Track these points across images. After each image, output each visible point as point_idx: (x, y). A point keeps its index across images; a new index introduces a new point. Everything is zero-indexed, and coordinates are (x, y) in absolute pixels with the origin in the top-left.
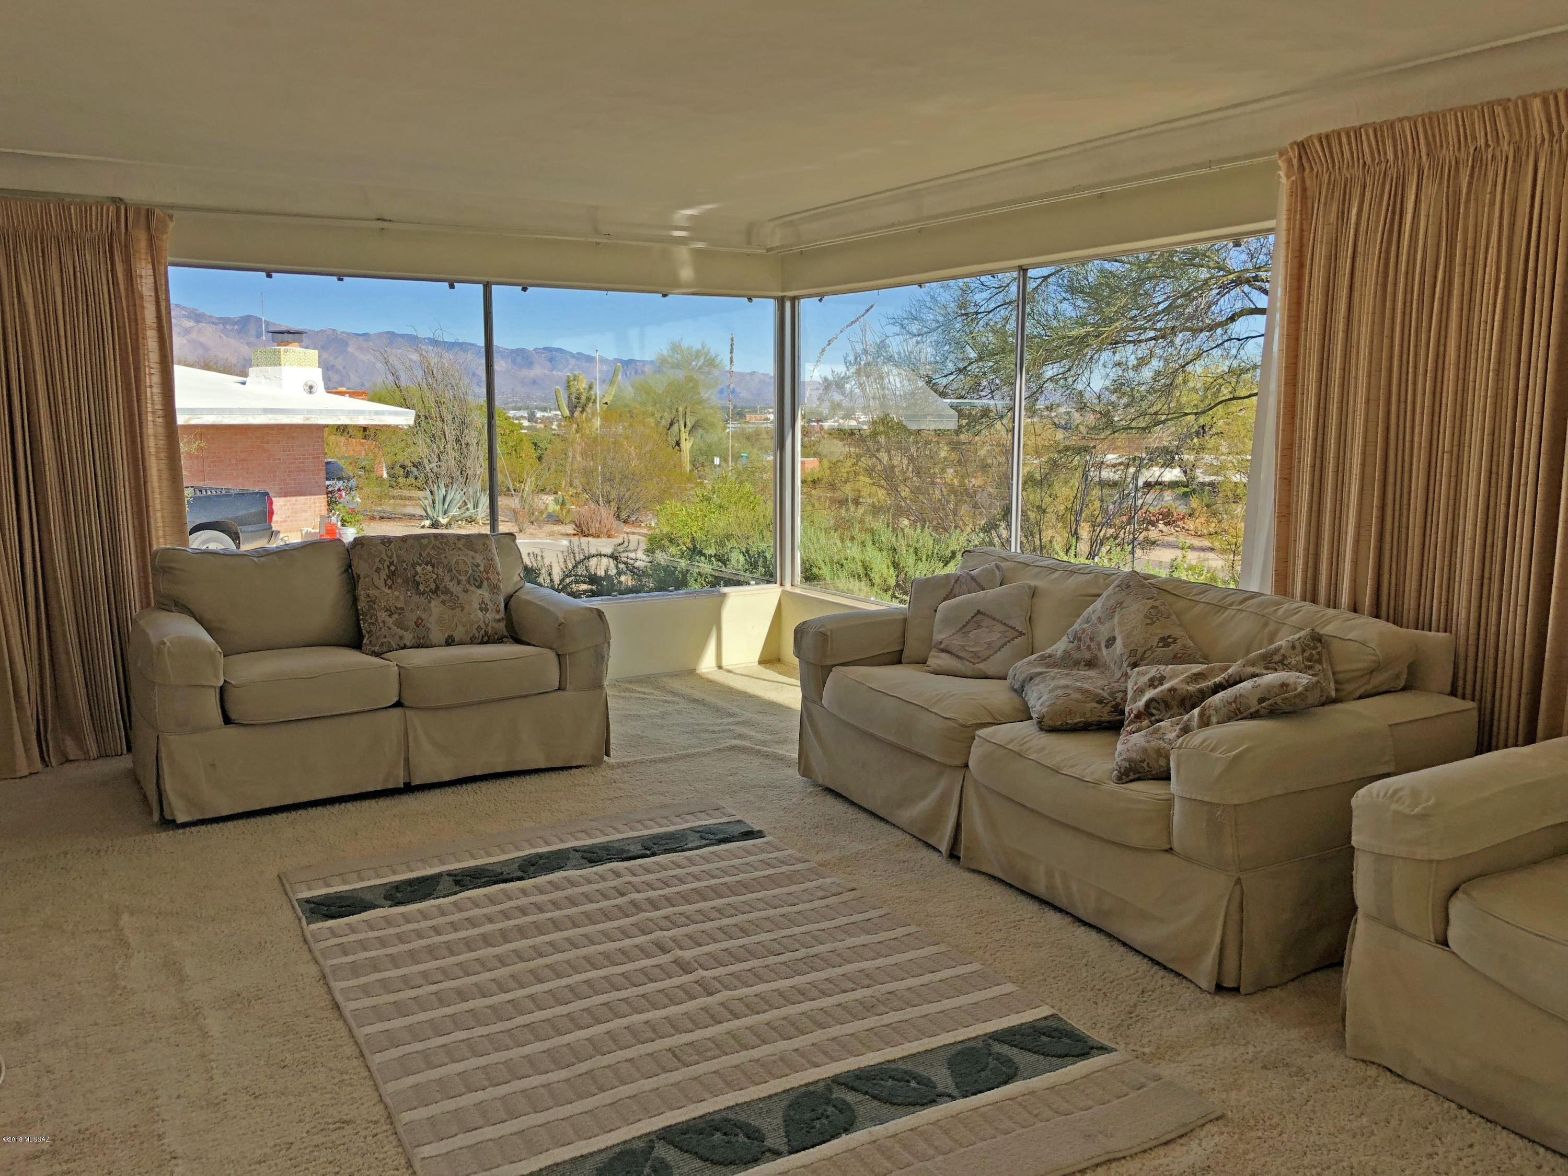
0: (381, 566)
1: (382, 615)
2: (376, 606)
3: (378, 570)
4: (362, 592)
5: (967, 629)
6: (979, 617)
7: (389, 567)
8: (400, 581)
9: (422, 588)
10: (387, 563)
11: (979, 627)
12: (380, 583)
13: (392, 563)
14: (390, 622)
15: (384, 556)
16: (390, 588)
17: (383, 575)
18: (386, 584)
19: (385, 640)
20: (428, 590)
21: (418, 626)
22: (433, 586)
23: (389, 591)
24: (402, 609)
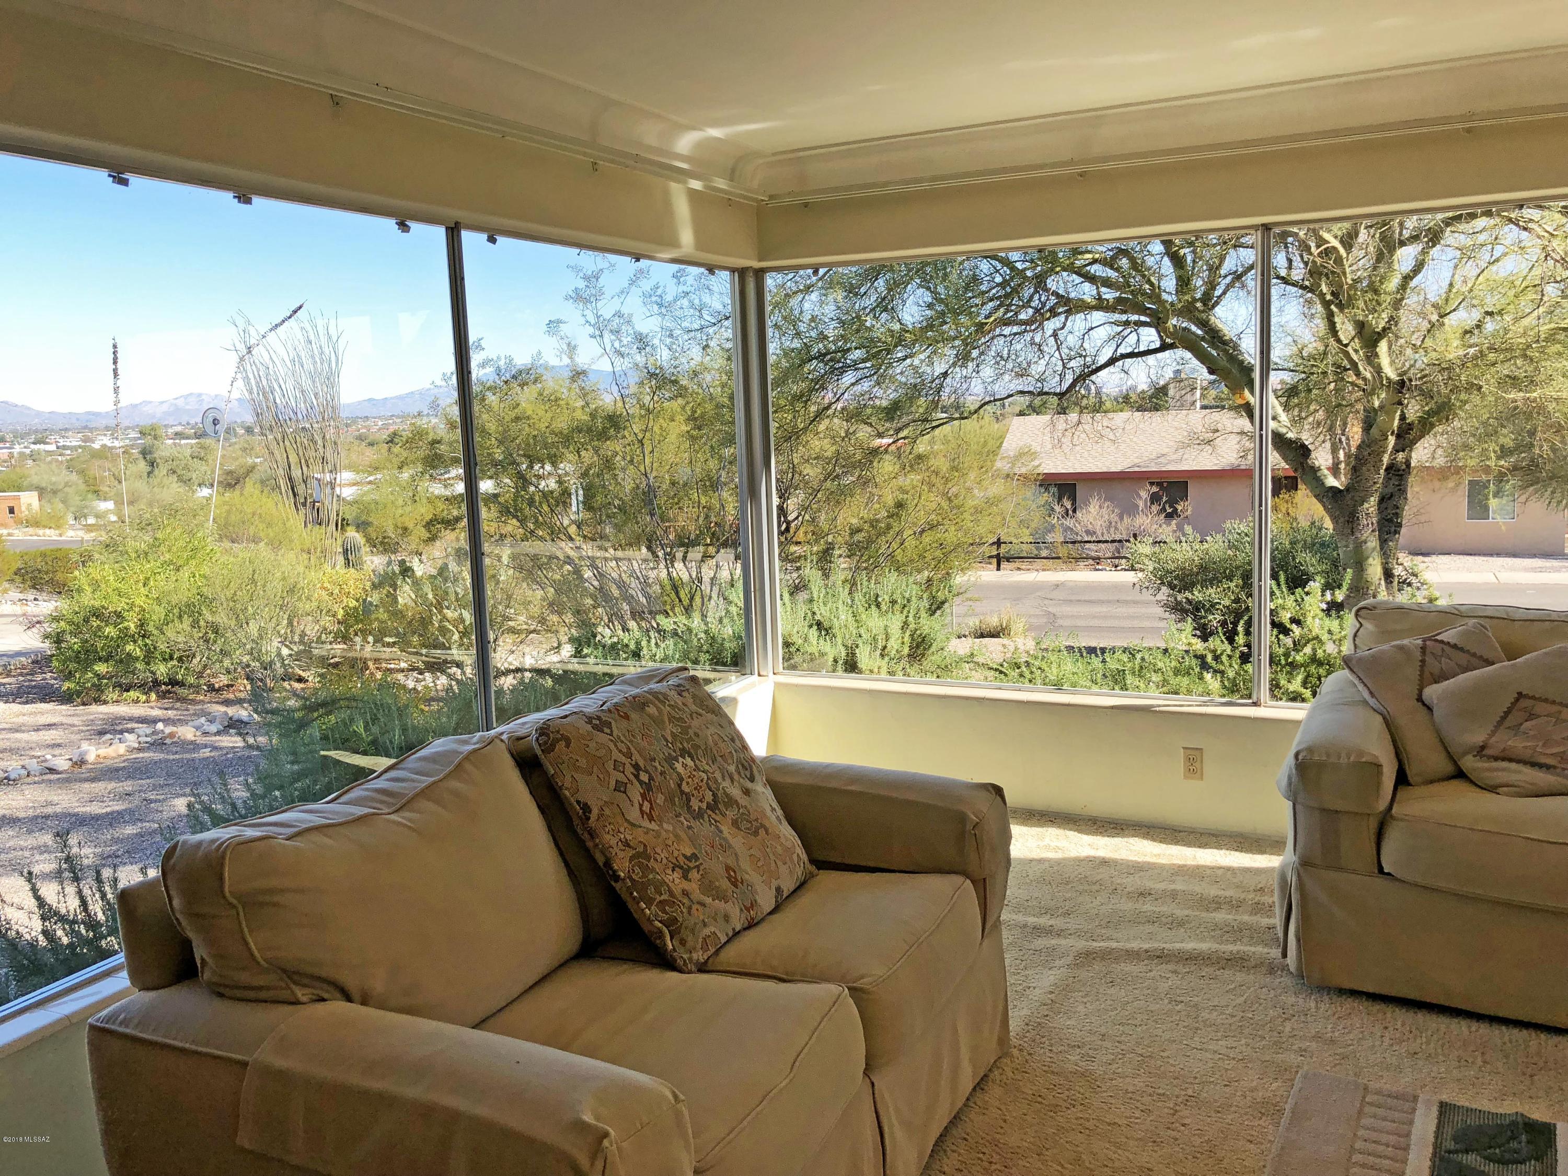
0: (621, 778)
1: (674, 879)
2: (652, 863)
3: (620, 787)
4: (613, 842)
5: (1510, 721)
6: (1524, 703)
7: (637, 777)
8: (660, 799)
9: (695, 804)
10: (629, 770)
11: (1531, 716)
12: (634, 814)
13: (636, 767)
14: (693, 887)
15: (616, 755)
16: (651, 819)
17: (635, 792)
18: (642, 812)
19: (707, 931)
20: (704, 806)
21: (736, 886)
22: (709, 797)
23: (653, 826)
24: (694, 857)
